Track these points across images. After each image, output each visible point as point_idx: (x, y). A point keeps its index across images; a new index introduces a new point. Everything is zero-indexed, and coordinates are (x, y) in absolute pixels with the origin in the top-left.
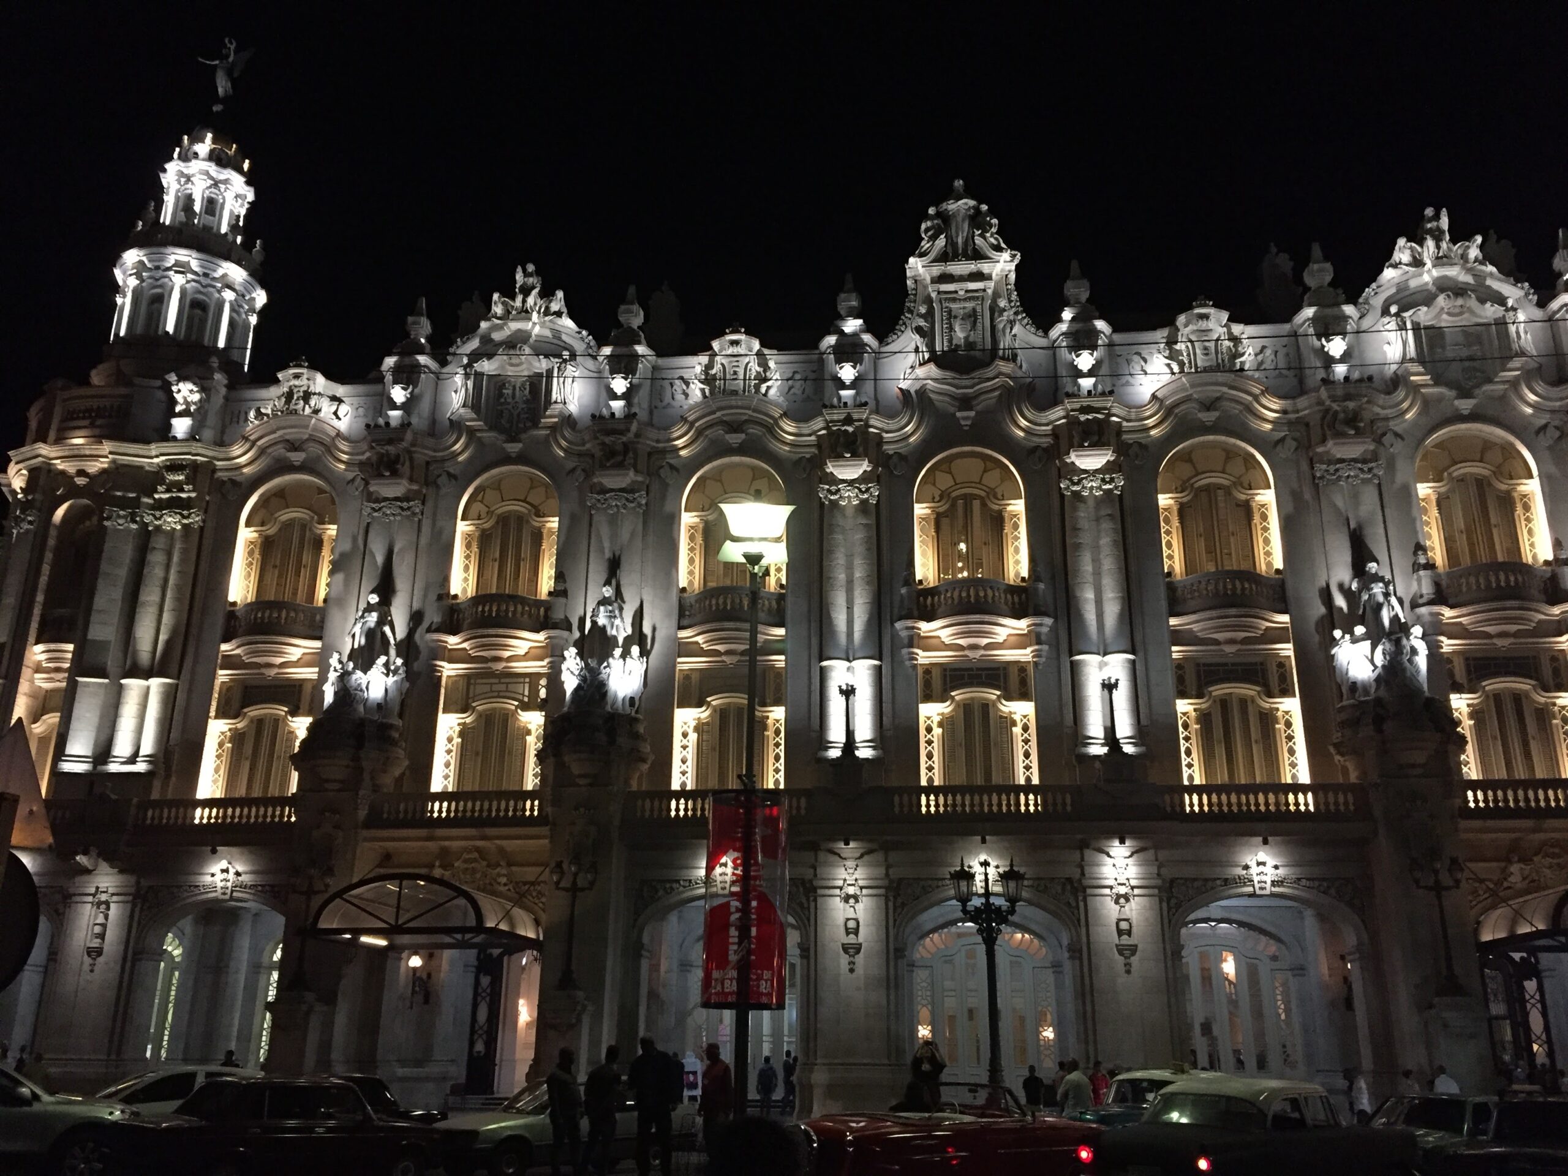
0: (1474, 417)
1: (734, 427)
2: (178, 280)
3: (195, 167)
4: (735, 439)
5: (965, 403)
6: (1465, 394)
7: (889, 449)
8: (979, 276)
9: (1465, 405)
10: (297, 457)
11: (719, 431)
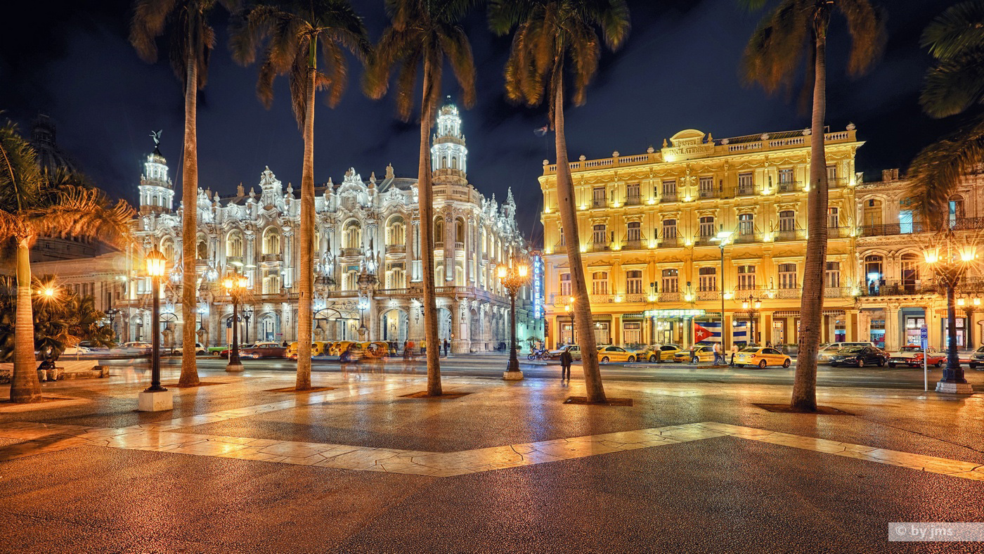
0: (353, 216)
1: (233, 223)
2: (148, 192)
3: (150, 164)
4: (234, 225)
5: (270, 216)
6: (350, 212)
7: (258, 227)
8: (271, 188)
9: (351, 214)
10: (167, 232)
11: (231, 224)
